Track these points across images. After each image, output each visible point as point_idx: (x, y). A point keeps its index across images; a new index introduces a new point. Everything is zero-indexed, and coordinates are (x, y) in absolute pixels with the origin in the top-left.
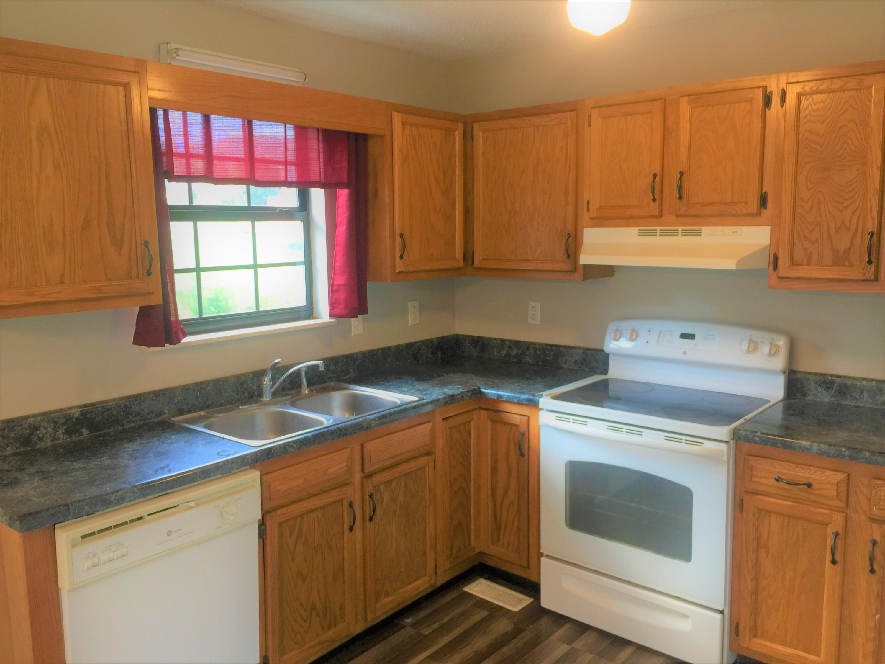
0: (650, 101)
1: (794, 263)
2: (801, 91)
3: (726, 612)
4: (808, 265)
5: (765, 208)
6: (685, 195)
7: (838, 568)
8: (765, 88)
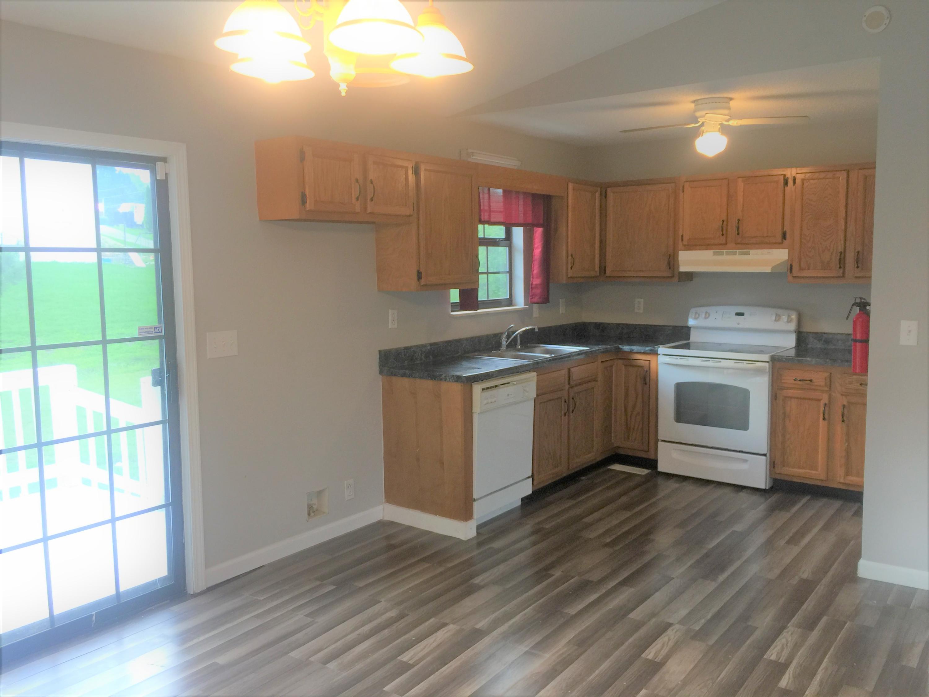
0: (721, 179)
1: (801, 269)
2: (804, 178)
3: (768, 455)
4: (809, 269)
5: (785, 240)
6: (741, 232)
7: (826, 422)
8: (785, 175)
